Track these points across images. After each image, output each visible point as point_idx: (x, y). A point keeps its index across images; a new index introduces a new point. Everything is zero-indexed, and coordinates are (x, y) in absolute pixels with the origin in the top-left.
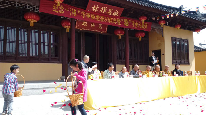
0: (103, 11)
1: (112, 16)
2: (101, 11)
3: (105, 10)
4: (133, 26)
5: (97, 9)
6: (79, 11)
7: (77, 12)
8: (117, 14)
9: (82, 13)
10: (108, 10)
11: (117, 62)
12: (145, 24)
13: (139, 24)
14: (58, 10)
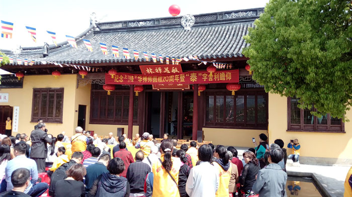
0: (159, 71)
1: (172, 74)
2: (157, 71)
3: (160, 70)
4: (205, 80)
5: (152, 71)
6: (136, 77)
7: (134, 78)
8: (177, 71)
9: (139, 77)
10: (163, 70)
11: (204, 125)
12: (226, 74)
13: (215, 76)
14: (118, 80)
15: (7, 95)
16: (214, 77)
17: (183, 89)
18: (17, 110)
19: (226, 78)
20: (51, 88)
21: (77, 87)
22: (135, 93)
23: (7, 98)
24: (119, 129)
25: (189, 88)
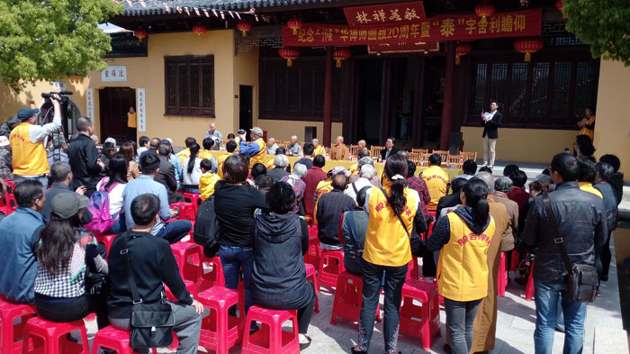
0: (380, 17)
2: (376, 17)
3: (382, 14)
4: (470, 33)
5: (367, 18)
6: (337, 31)
7: (333, 33)
8: (415, 16)
9: (342, 31)
10: (388, 14)
11: (465, 122)
12: (514, 18)
13: (492, 23)
14: (305, 37)
15: (124, 69)
16: (489, 26)
17: (426, 53)
18: (141, 94)
19: (514, 26)
20: (192, 56)
21: (236, 53)
22: (336, 61)
23: (125, 74)
24: (308, 129)
25: (438, 49)
